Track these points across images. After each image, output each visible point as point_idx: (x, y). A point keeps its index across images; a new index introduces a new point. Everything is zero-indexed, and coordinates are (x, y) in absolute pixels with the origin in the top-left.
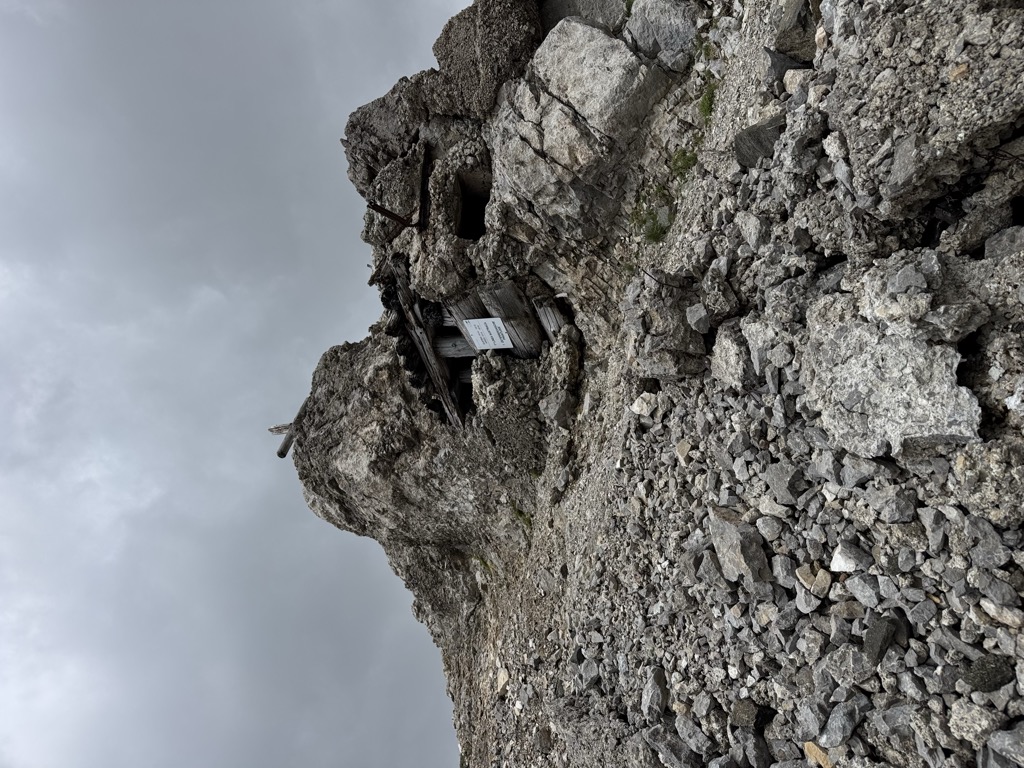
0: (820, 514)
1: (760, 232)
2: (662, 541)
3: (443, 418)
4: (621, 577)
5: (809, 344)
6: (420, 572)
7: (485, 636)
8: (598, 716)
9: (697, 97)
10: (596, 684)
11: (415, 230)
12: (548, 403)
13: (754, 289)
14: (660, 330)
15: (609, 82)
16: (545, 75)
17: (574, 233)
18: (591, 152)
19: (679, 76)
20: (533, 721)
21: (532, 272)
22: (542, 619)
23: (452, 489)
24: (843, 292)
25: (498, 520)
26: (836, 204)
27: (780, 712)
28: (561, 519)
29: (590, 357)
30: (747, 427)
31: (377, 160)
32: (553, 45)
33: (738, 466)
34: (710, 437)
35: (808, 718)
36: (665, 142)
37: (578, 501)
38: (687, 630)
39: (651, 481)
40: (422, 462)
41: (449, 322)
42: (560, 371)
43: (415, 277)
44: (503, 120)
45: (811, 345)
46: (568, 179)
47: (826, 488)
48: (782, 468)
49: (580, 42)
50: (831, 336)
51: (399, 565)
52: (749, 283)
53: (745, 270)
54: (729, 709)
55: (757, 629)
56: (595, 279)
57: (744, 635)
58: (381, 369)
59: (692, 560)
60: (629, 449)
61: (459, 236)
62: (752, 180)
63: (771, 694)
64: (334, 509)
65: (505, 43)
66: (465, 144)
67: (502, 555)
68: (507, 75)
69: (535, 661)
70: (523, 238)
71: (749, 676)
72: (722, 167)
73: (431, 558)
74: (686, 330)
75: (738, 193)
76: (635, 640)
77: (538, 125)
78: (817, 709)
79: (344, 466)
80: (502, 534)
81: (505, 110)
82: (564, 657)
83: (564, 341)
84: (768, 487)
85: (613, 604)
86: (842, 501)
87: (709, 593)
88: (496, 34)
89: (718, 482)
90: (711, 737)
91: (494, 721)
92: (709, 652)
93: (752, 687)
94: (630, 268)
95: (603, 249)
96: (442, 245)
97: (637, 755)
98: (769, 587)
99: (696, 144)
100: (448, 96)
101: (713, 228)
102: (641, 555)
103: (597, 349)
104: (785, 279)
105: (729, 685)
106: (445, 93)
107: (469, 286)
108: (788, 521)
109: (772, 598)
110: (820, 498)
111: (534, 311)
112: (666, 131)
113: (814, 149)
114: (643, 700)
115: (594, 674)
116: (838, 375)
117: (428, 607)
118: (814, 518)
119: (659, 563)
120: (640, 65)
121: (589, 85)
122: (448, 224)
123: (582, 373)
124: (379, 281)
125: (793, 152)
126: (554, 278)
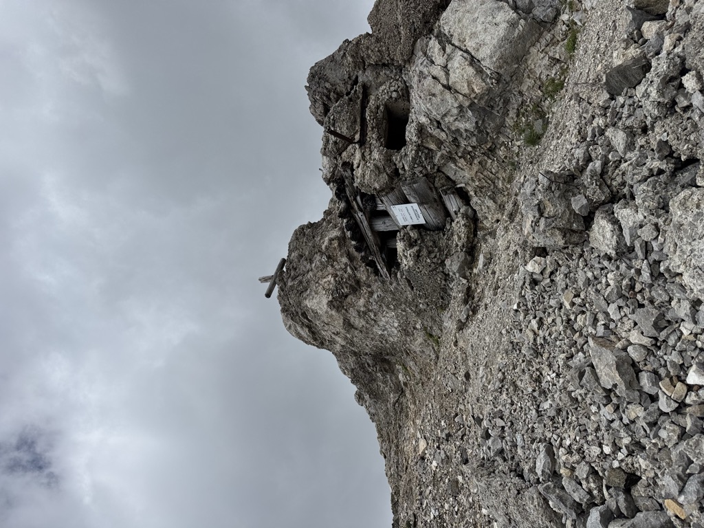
0: (678, 344)
1: (626, 142)
2: (551, 360)
3: (376, 272)
4: (519, 383)
5: (671, 225)
6: (361, 373)
7: (407, 416)
8: (502, 474)
9: (563, 40)
10: (500, 453)
11: (357, 146)
12: (452, 261)
13: (623, 184)
14: (551, 214)
15: (497, 33)
16: (449, 32)
17: (470, 141)
18: (484, 84)
19: (548, 25)
20: (446, 474)
21: (439, 170)
22: (450, 407)
23: (383, 319)
24: (698, 187)
25: (415, 340)
26: (692, 123)
27: (644, 478)
28: (464, 341)
29: (483, 229)
30: (620, 282)
31: (330, 99)
32: (454, 10)
33: (611, 310)
34: (590, 289)
35: (668, 483)
36: (538, 73)
37: (477, 329)
38: (569, 420)
39: (541, 319)
40: (362, 301)
41: (381, 207)
42: (460, 238)
43: (357, 178)
44: (419, 64)
45: (674, 226)
46: (467, 104)
47: (683, 326)
48: (648, 312)
49: (475, 6)
50: (690, 219)
51: (346, 368)
52: (619, 179)
53: (615, 170)
54: (604, 474)
55: (626, 421)
56: (485, 173)
57: (616, 425)
58: (333, 240)
59: (577, 374)
60: (524, 296)
61: (388, 148)
62: (619, 105)
63: (636, 465)
64: (304, 332)
65: (419, 11)
66: (391, 83)
67: (418, 364)
68: (421, 33)
69: (446, 435)
70: (433, 147)
71: (619, 453)
72: (594, 95)
73: (368, 364)
74: (570, 214)
75: (608, 114)
76: (530, 426)
77: (445, 68)
78: (676, 477)
79: (311, 304)
80: (418, 350)
81: (420, 59)
82: (467, 433)
83: (463, 218)
84: (636, 324)
85: (512, 401)
86: (696, 335)
87: (589, 396)
88: (413, 5)
89: (596, 320)
90: (590, 492)
91: (417, 473)
92: (588, 435)
93: (622, 461)
94: (513, 164)
95: (492, 151)
96: (376, 155)
97: (533, 502)
98: (637, 393)
99: (563, 74)
100: (379, 51)
101: (588, 139)
102: (534, 369)
103: (487, 223)
104: (649, 177)
105: (604, 458)
106: (377, 49)
107: (395, 182)
108: (652, 348)
109: (639, 401)
110: (679, 334)
111: (441, 197)
112: (540, 66)
113: (674, 84)
114: (537, 465)
115: (499, 447)
116: (696, 248)
117: (367, 397)
118: (674, 348)
119: (548, 375)
120: (520, 19)
121: (482, 37)
122: (379, 140)
123: (476, 239)
124: (333, 182)
125: (658, 86)
126: (455, 174)
